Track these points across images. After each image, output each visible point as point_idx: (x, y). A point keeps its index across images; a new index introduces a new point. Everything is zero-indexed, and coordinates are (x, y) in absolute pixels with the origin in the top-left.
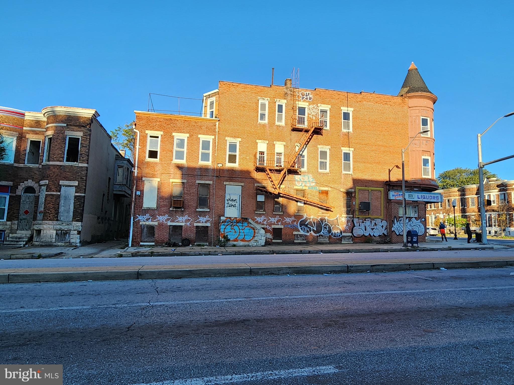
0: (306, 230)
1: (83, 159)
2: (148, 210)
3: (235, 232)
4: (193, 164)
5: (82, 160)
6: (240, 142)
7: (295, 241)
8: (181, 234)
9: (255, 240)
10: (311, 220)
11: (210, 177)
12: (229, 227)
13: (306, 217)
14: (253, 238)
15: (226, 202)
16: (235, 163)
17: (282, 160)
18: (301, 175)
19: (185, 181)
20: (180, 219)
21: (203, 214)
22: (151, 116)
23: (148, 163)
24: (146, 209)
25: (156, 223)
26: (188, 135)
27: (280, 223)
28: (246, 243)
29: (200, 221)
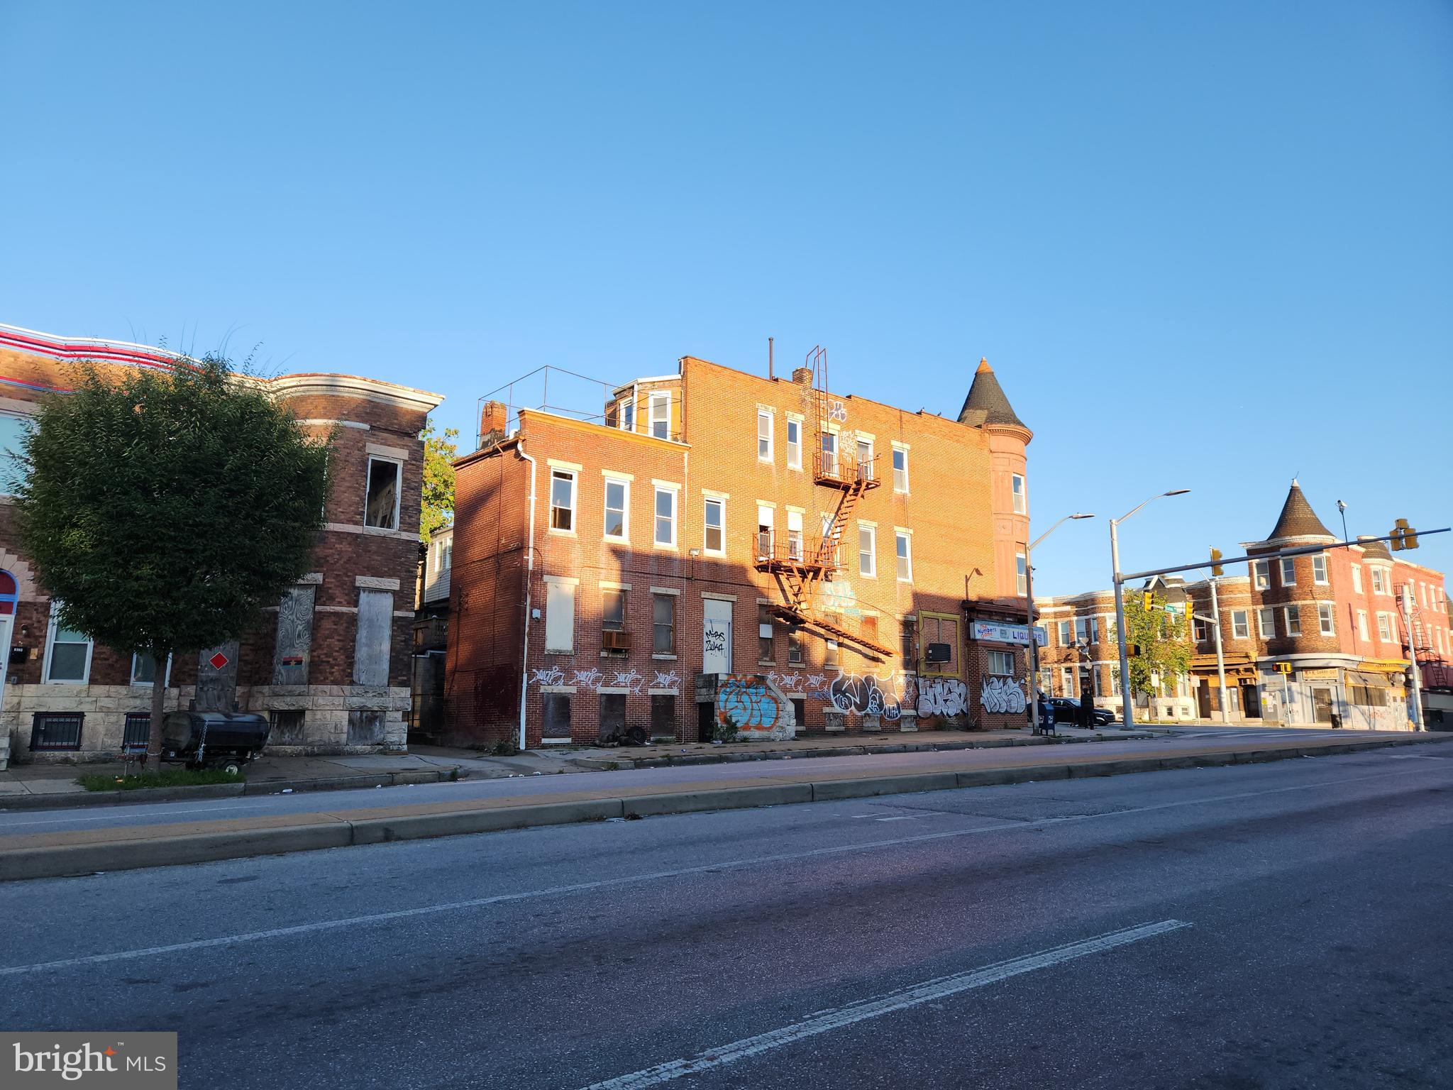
0: (843, 703)
1: (409, 521)
2: (557, 657)
3: (745, 709)
4: (643, 548)
5: (410, 524)
6: (727, 501)
7: (828, 728)
8: (623, 716)
9: (779, 726)
10: (851, 681)
11: (677, 579)
12: (733, 698)
13: (844, 675)
14: (775, 721)
15: (706, 638)
16: (719, 549)
17: (800, 546)
18: (831, 581)
19: (628, 587)
20: (621, 678)
21: (663, 666)
22: (557, 423)
23: (554, 539)
24: (552, 653)
25: (573, 690)
26: (631, 477)
27: (800, 688)
28: (765, 734)
29: (660, 683)
